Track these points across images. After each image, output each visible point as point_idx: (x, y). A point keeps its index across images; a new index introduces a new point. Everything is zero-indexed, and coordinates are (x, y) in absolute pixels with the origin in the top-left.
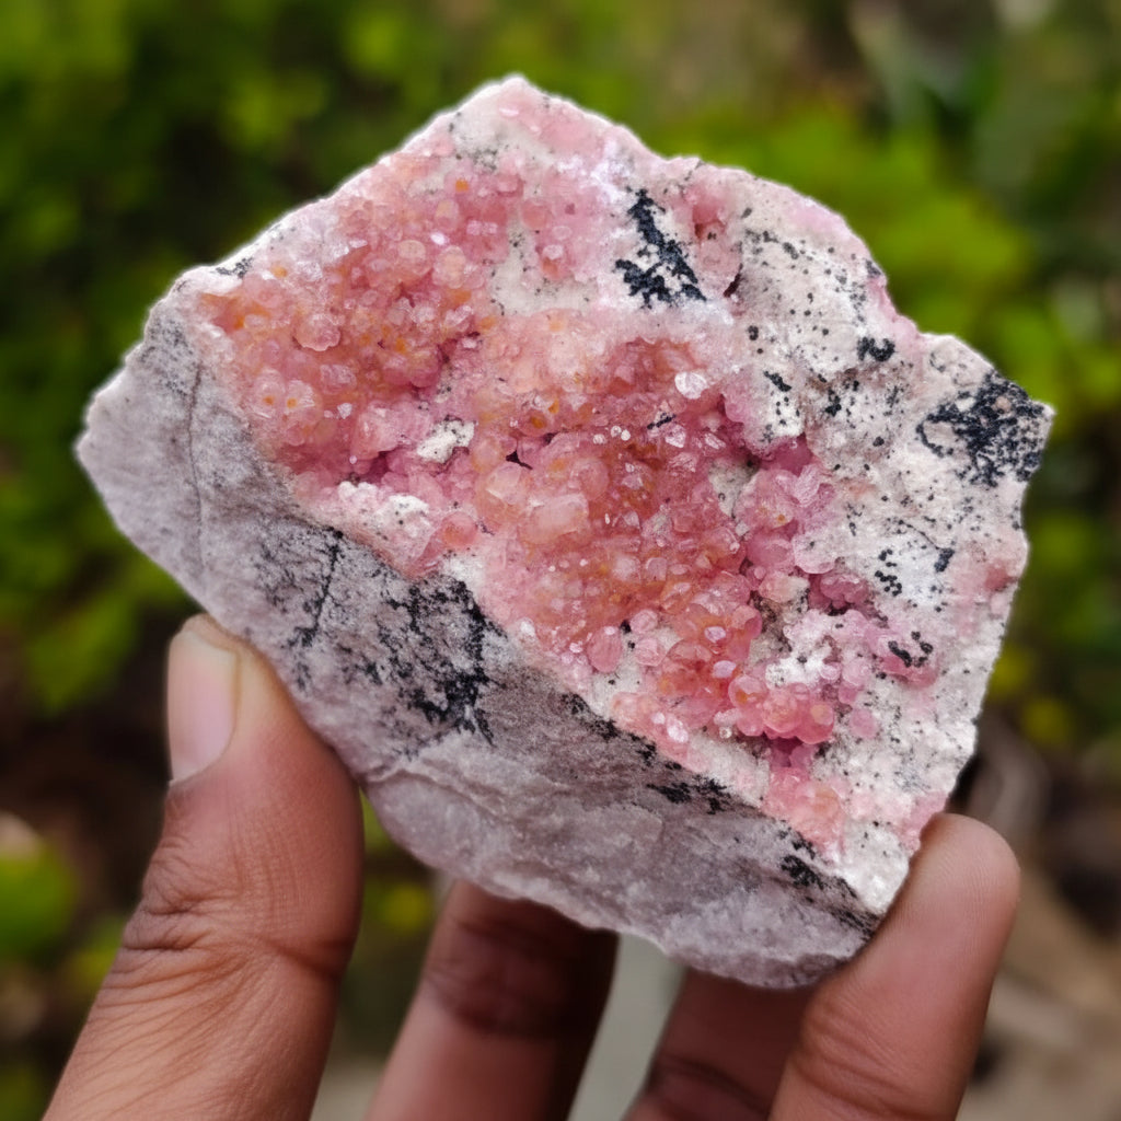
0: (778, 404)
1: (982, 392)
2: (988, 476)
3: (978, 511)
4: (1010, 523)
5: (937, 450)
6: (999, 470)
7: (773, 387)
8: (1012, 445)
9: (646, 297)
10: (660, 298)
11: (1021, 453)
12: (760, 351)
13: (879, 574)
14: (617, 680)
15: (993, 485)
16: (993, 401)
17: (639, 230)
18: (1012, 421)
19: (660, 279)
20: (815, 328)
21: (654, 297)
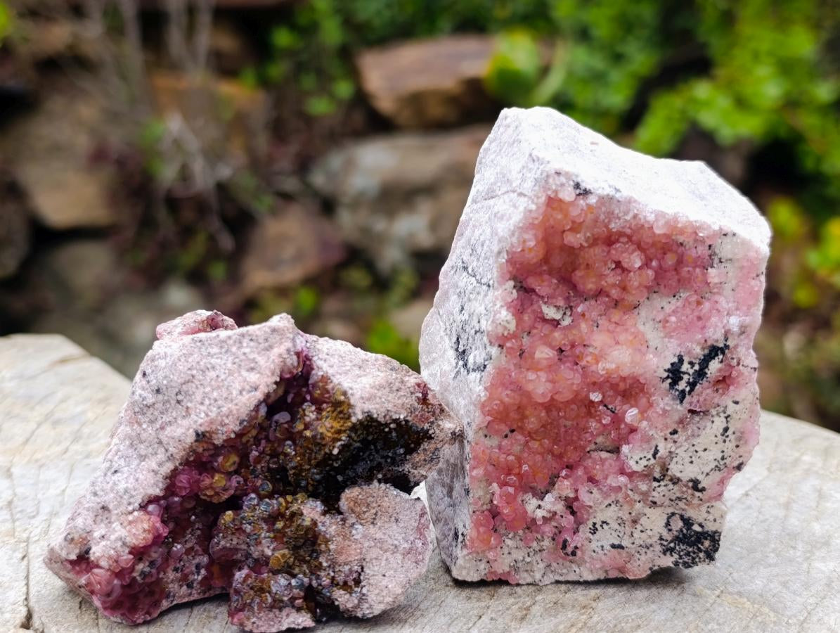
0: (645, 457)
1: (707, 533)
2: (667, 550)
3: (648, 551)
4: (651, 565)
5: (668, 524)
6: (673, 554)
7: (652, 452)
8: (688, 554)
9: (668, 377)
10: (670, 384)
11: (686, 560)
12: (666, 439)
13: (595, 524)
14: (488, 437)
15: (664, 553)
16: (706, 539)
17: (704, 356)
18: (700, 550)
19: (681, 379)
20: (691, 457)
21: (669, 381)
